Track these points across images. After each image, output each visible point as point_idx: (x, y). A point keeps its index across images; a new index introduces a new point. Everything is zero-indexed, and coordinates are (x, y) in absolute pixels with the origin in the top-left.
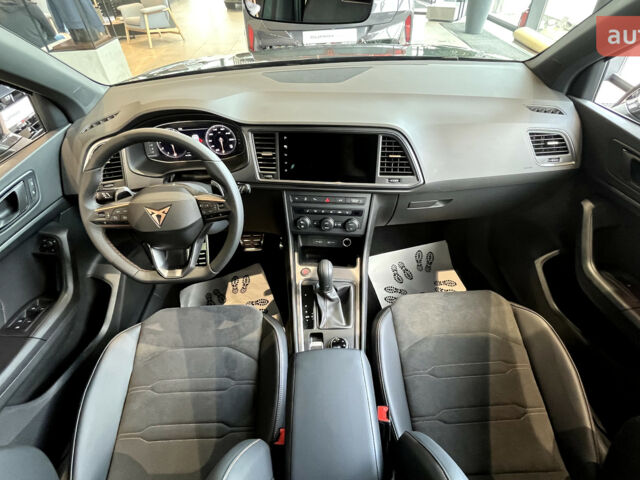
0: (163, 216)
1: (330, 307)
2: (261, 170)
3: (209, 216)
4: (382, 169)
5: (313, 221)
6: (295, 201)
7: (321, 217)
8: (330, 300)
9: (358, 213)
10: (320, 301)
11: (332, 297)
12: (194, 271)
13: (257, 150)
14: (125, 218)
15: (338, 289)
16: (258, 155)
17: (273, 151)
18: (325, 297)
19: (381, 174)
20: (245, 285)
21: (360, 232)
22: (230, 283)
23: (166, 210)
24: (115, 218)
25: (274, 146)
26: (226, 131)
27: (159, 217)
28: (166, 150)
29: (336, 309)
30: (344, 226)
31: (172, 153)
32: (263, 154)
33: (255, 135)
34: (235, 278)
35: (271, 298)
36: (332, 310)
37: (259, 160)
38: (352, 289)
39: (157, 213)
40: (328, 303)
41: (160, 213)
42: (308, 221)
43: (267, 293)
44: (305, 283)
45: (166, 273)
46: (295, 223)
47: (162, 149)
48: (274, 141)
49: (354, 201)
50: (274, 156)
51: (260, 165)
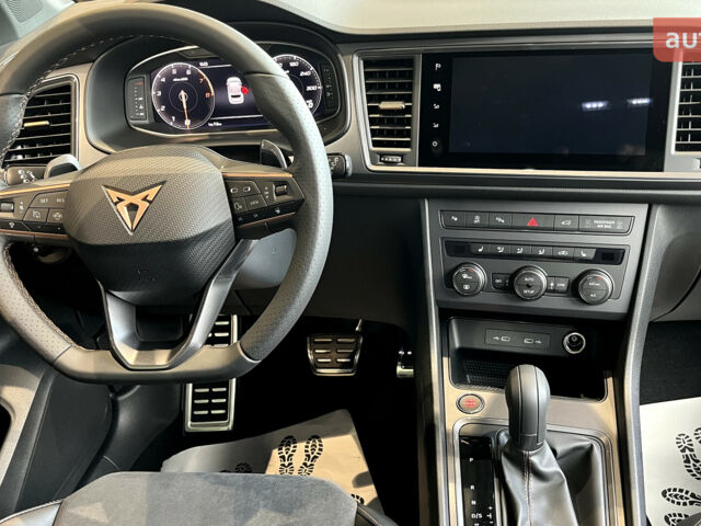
0: (143, 206)
1: (537, 497)
2: (376, 144)
3: (248, 217)
4: (680, 136)
5: (492, 276)
6: (450, 226)
7: (514, 265)
8: (540, 476)
9: (611, 256)
10: (512, 477)
11: (542, 468)
12: (198, 356)
13: (370, 99)
14: (57, 216)
15: (559, 450)
16: (371, 110)
17: (408, 98)
18: (527, 468)
19: (679, 148)
20: (311, 459)
21: (616, 306)
22: (275, 452)
23: (152, 193)
24: (36, 216)
25: (410, 87)
26: (302, 68)
27: (133, 208)
28: (169, 112)
29: (556, 501)
30: (574, 289)
31: (181, 119)
32: (384, 105)
33: (367, 64)
34: (290, 441)
35: (369, 493)
36: (544, 503)
37: (372, 122)
38: (597, 453)
39: (129, 199)
40: (534, 483)
41: (136, 199)
42: (481, 275)
43: (360, 481)
44: (470, 430)
45: (130, 355)
46: (448, 279)
47: (160, 110)
48: (411, 75)
49: (601, 224)
50: (409, 110)
51: (374, 133)
